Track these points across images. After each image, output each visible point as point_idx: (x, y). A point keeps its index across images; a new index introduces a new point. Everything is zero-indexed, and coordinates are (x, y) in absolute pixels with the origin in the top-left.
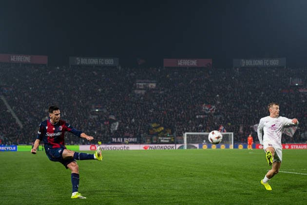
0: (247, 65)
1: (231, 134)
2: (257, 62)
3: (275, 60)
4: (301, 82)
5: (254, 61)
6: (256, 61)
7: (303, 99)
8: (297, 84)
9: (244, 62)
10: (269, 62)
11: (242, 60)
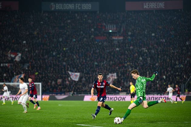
0: (57, 9)
1: (39, 85)
2: (68, 6)
3: (87, 4)
4: (115, 29)
5: (65, 4)
6: (67, 4)
7: (117, 47)
8: (110, 31)
9: (54, 6)
10: (81, 7)
11: (52, 4)
